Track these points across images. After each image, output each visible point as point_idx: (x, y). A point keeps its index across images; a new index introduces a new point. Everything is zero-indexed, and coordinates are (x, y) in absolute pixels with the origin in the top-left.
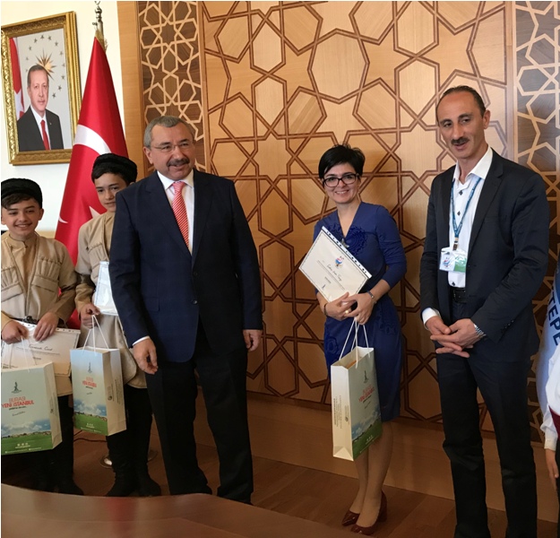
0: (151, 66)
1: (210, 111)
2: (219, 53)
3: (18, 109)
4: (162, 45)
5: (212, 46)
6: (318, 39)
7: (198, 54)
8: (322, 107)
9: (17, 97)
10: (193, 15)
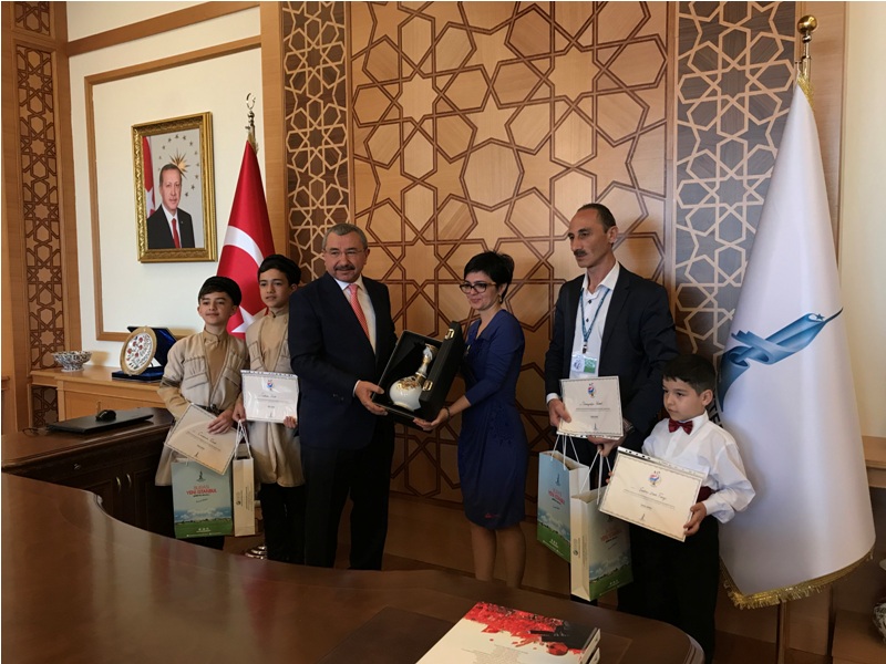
0: (297, 170)
1: (358, 216)
2: (369, 159)
3: (149, 207)
4: (309, 149)
5: (361, 151)
6: (472, 148)
7: (347, 159)
8: (473, 215)
9: (148, 195)
10: (343, 121)
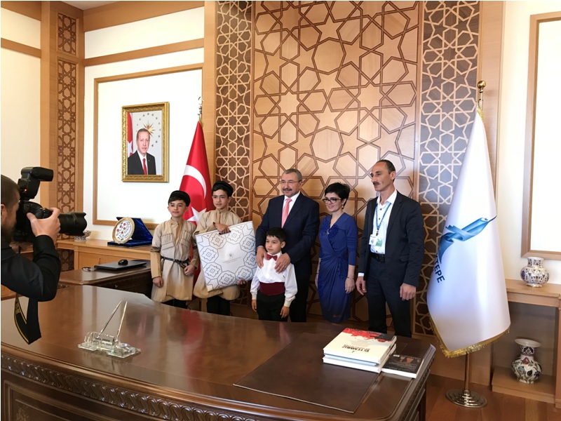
0: (222, 137)
1: (254, 162)
2: (261, 133)
3: (129, 152)
4: (228, 126)
5: (257, 129)
6: (317, 131)
7: (249, 133)
8: (316, 164)
9: (129, 145)
10: (248, 113)
